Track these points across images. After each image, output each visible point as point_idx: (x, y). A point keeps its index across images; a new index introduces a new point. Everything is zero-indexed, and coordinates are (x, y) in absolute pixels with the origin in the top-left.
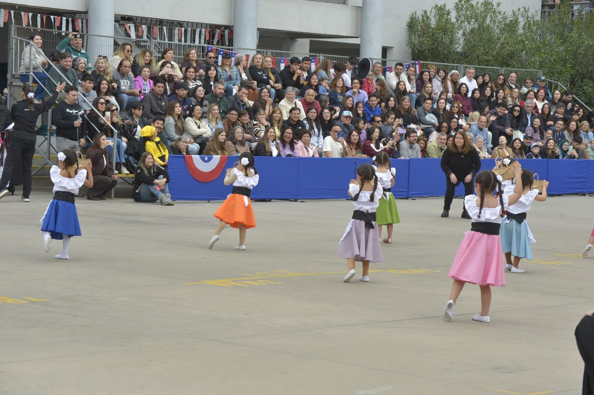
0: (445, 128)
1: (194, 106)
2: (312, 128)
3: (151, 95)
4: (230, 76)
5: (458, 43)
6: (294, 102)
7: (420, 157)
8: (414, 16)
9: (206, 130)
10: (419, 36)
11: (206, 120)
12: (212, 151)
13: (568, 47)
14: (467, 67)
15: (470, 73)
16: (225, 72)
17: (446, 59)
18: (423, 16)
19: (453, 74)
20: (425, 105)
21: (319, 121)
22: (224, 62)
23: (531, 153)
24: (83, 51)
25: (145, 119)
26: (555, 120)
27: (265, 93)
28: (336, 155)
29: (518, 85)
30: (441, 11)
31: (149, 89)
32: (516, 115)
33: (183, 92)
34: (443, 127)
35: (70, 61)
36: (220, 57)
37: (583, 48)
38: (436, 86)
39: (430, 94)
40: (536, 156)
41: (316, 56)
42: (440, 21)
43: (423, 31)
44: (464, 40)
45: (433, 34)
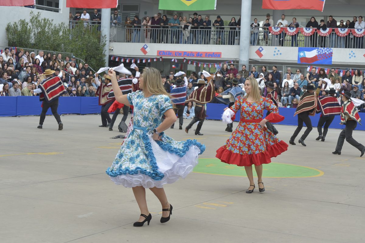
5: (31, 39)
7: (21, 96)
8: (9, 25)
10: (12, 35)
13: (84, 42)
15: (40, 54)
17: (26, 47)
18: (14, 25)
19: (32, 54)
23: (72, 94)
29: (62, 60)
30: (23, 23)
37: (91, 43)
38: (25, 60)
40: (75, 95)
42: (23, 28)
43: (14, 32)
44: (35, 38)
45: (20, 34)
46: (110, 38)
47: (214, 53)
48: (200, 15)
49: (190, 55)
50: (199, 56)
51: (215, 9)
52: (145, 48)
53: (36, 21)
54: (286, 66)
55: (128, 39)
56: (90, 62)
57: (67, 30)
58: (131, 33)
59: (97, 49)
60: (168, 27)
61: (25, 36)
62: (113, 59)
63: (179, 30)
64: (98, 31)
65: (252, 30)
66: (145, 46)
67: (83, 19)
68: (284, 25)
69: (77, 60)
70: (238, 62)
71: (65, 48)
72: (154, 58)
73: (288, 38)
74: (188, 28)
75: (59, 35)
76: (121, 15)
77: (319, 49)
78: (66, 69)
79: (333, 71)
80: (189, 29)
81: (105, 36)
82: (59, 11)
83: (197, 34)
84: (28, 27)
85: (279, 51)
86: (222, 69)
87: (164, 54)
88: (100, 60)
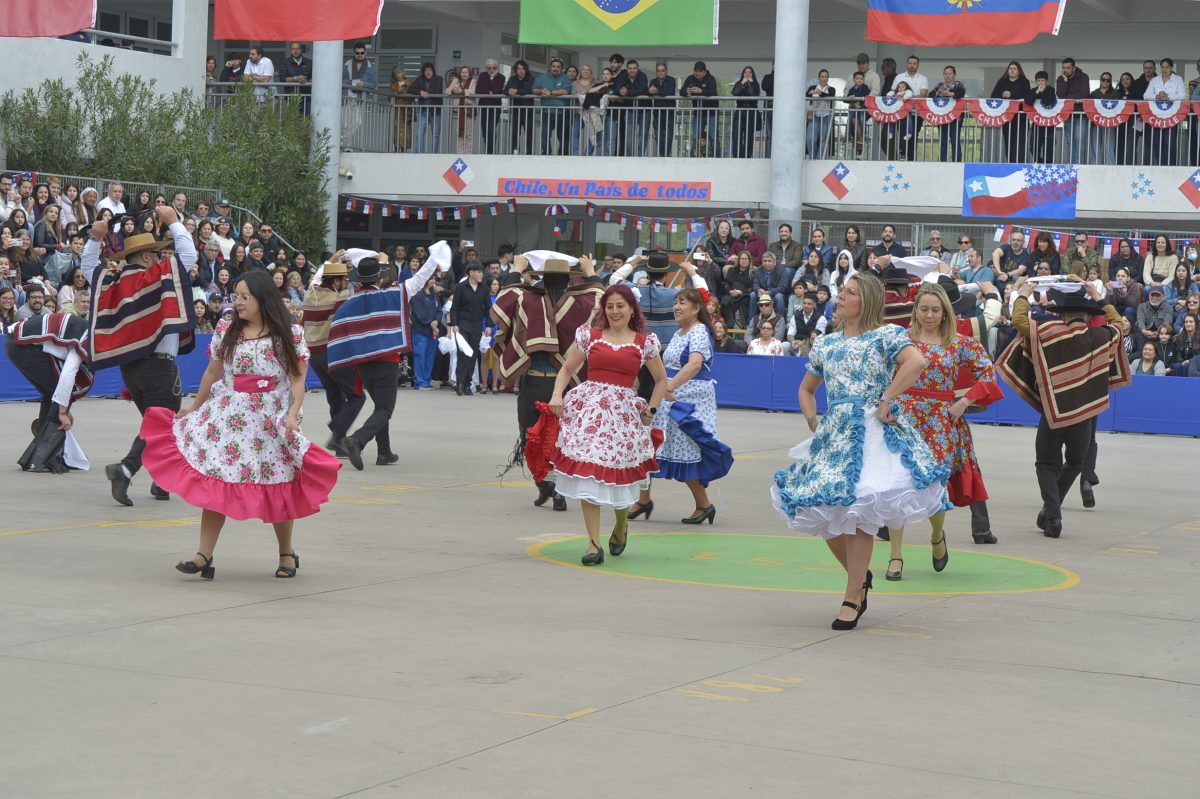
5: (82, 143)
8: (9, 97)
10: (20, 132)
13: (256, 154)
15: (115, 192)
17: (67, 169)
18: (25, 98)
19: (88, 194)
29: (188, 213)
30: (55, 90)
37: (279, 156)
38: (66, 213)
42: (56, 107)
43: (26, 122)
44: (94, 139)
45: (45, 128)
46: (342, 140)
47: (685, 185)
48: (632, 61)
49: (608, 194)
50: (636, 195)
51: (716, 42)
52: (460, 172)
53: (99, 86)
54: (925, 227)
55: (402, 140)
56: (277, 217)
57: (199, 113)
58: (409, 122)
59: (300, 174)
60: (531, 102)
61: (61, 136)
62: (352, 207)
63: (567, 111)
64: (301, 116)
65: (811, 108)
66: (457, 163)
67: (251, 75)
68: (917, 92)
69: (234, 212)
70: (765, 214)
71: (193, 174)
72: (490, 205)
73: (929, 132)
74: (598, 105)
75: (173, 132)
76: (376, 63)
77: (1032, 168)
78: (201, 242)
79: (1083, 242)
80: (602, 107)
81: (326, 131)
82: (172, 53)
83: (630, 122)
84: (73, 105)
85: (899, 176)
86: (713, 238)
87: (523, 191)
88: (309, 211)
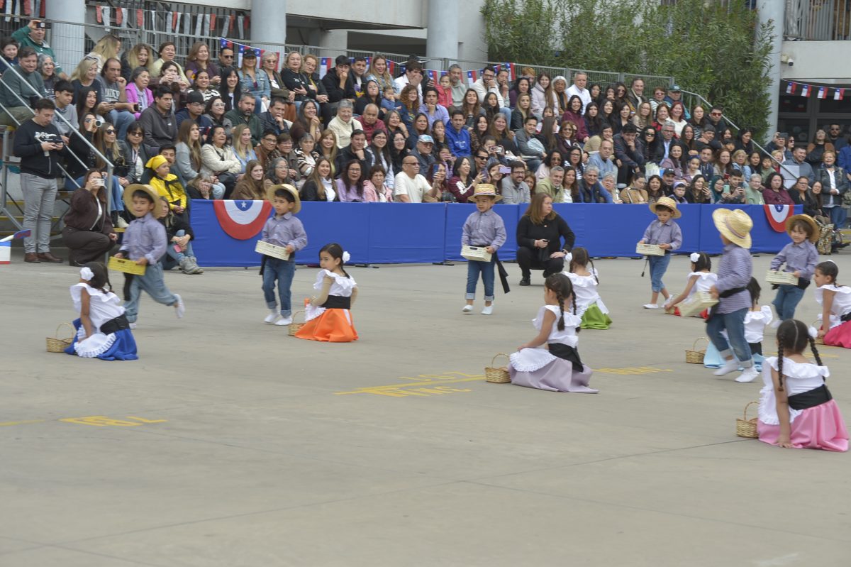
0: (557, 161)
1: (214, 128)
2: (379, 161)
3: (151, 111)
4: (256, 84)
5: (553, 37)
6: (350, 122)
9: (232, 163)
10: (500, 28)
11: (232, 148)
12: (245, 194)
13: (706, 45)
14: (574, 72)
15: (580, 80)
16: (248, 78)
17: (540, 60)
19: (558, 80)
20: (527, 127)
21: (389, 150)
22: (247, 64)
24: (46, 46)
25: (148, 147)
26: (700, 147)
27: (309, 108)
28: (416, 199)
29: (645, 98)
31: (146, 101)
32: (649, 141)
33: (198, 108)
34: (554, 159)
35: (34, 61)
36: (241, 55)
37: (727, 46)
38: (538, 99)
39: (528, 110)
40: (681, 200)
41: (372, 55)
42: (531, 6)
43: (505, 20)
44: (564, 34)
45: (521, 25)
46: (785, 30)
55: (840, 29)
56: (724, 100)
57: (655, 9)
59: (745, 62)
61: (535, 31)
62: (792, 91)
64: (747, 10)
69: (685, 96)
71: (650, 63)
75: (632, 26)
78: (658, 124)
81: (770, 22)
84: (545, 4)
88: (753, 94)
